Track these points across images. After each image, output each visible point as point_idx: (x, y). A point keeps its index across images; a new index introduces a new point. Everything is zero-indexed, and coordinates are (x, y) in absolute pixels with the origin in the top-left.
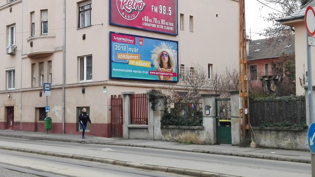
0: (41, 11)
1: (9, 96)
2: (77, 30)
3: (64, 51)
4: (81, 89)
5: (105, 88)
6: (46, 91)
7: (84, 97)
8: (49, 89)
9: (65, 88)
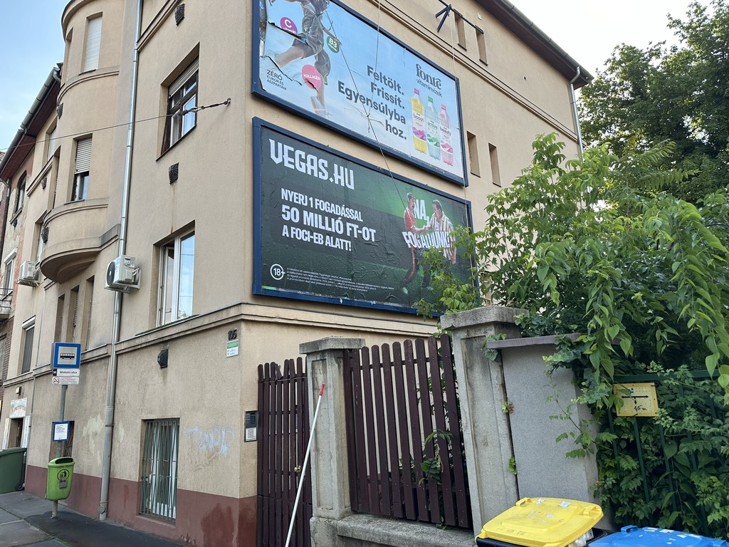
0: (78, 141)
1: (17, 391)
2: (157, 160)
3: (122, 237)
4: (156, 352)
5: (233, 335)
6: (59, 370)
7: (165, 382)
8: (74, 362)
9: (117, 356)
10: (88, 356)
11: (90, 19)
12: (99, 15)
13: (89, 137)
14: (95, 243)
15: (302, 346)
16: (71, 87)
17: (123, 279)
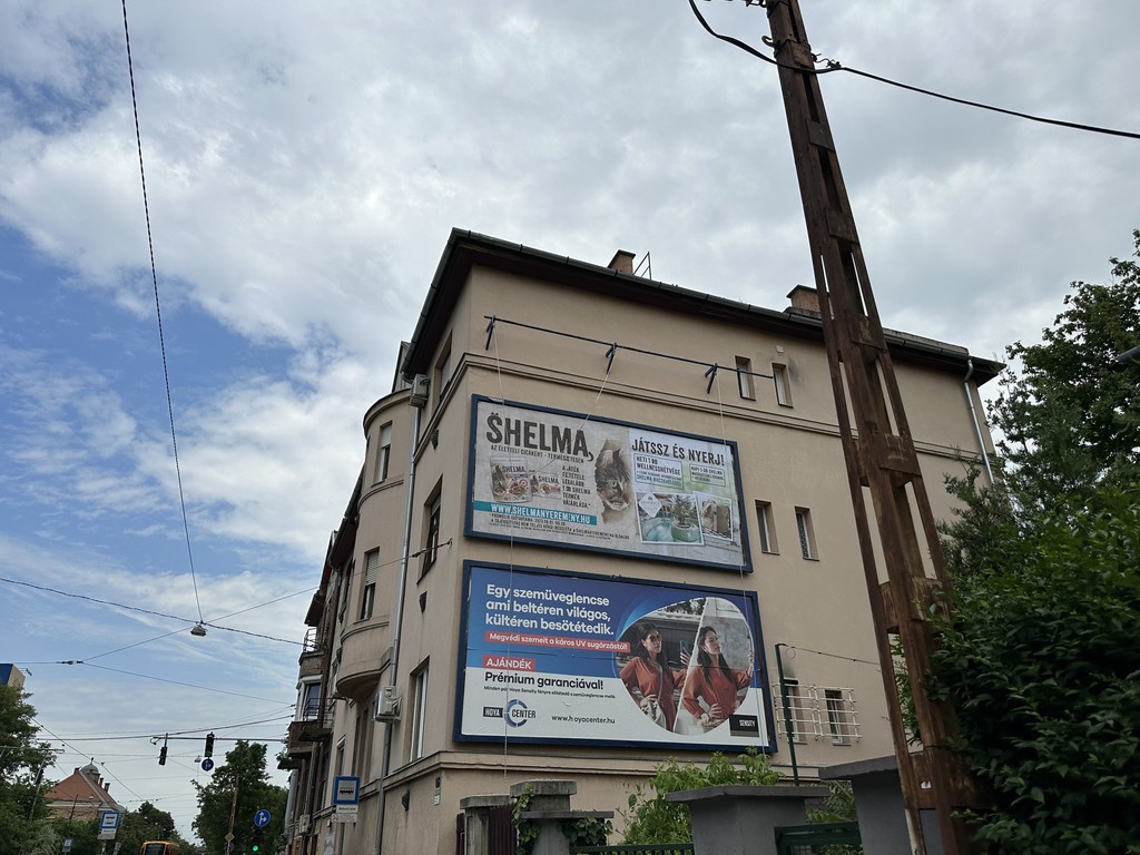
0: (369, 554)
2: (418, 583)
3: (394, 662)
4: (403, 792)
5: (438, 785)
6: (338, 806)
7: (406, 826)
8: (352, 797)
9: (385, 792)
10: (367, 790)
11: (383, 428)
12: (390, 423)
13: (376, 550)
14: (376, 665)
15: (461, 801)
16: (366, 498)
17: (383, 712)
